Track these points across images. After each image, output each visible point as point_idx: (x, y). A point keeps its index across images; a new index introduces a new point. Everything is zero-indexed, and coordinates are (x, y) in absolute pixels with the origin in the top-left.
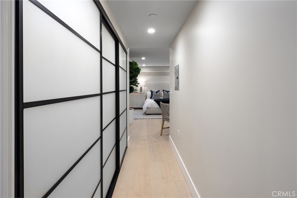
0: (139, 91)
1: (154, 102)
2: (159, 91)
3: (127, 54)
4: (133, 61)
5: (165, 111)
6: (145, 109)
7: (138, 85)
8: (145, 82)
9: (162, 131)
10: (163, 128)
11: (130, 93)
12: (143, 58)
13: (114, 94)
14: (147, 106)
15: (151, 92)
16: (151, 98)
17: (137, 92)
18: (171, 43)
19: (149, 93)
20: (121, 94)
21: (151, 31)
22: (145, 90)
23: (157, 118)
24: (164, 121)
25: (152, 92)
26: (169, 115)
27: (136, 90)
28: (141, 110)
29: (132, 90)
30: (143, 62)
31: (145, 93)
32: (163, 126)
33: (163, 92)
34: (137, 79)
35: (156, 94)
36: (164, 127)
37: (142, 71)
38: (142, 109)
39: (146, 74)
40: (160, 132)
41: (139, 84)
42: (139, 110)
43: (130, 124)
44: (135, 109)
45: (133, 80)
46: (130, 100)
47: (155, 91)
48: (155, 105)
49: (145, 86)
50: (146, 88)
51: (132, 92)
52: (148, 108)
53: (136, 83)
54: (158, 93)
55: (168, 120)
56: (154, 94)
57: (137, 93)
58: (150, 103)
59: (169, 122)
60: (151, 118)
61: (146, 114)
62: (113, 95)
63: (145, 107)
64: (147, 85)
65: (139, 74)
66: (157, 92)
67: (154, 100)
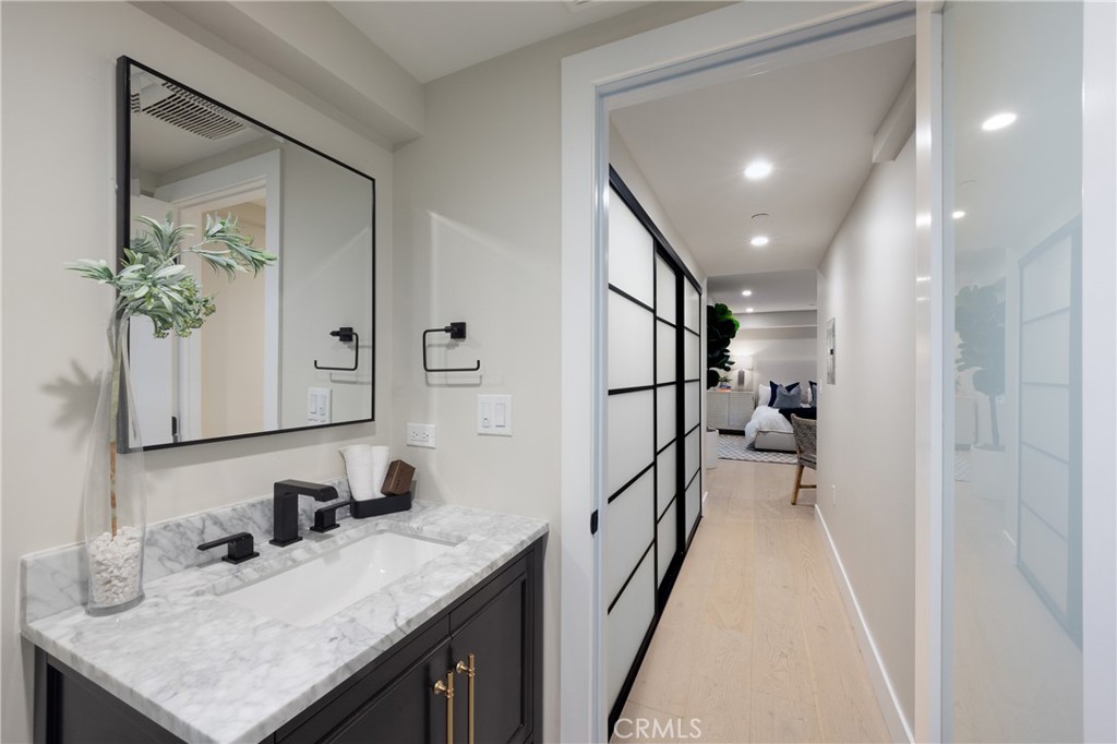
0: (734, 383)
1: (781, 415)
2: (798, 384)
3: (700, 295)
4: (717, 305)
5: (805, 440)
6: (753, 435)
7: (731, 366)
8: (754, 356)
9: (796, 493)
10: (798, 486)
11: (708, 388)
12: (747, 293)
13: (673, 388)
14: (758, 426)
15: (770, 388)
16: (771, 404)
17: (728, 384)
18: (820, 262)
19: (766, 391)
20: (688, 388)
21: (760, 241)
22: (752, 382)
23: (786, 461)
24: (802, 468)
25: (774, 387)
26: (814, 450)
27: (726, 380)
28: (740, 437)
29: (713, 380)
30: (746, 301)
31: (754, 388)
32: (799, 481)
33: (809, 389)
34: (728, 351)
35: (786, 393)
36: (802, 483)
37: (744, 325)
38: (742, 433)
39: (755, 335)
40: (791, 498)
41: (732, 363)
42: (734, 437)
43: (708, 469)
44: (722, 432)
45: (717, 353)
46: (709, 407)
47: (785, 386)
48: (783, 425)
49: (752, 370)
50: (756, 375)
51: (715, 385)
52: (760, 432)
53: (726, 361)
54: (793, 391)
55: (813, 465)
56: (781, 393)
57: (729, 388)
58: (766, 417)
59: (814, 468)
60: (771, 459)
61: (753, 447)
62: (672, 390)
63: (750, 429)
64: (759, 367)
65: (733, 337)
66: (789, 388)
67: (780, 412)
